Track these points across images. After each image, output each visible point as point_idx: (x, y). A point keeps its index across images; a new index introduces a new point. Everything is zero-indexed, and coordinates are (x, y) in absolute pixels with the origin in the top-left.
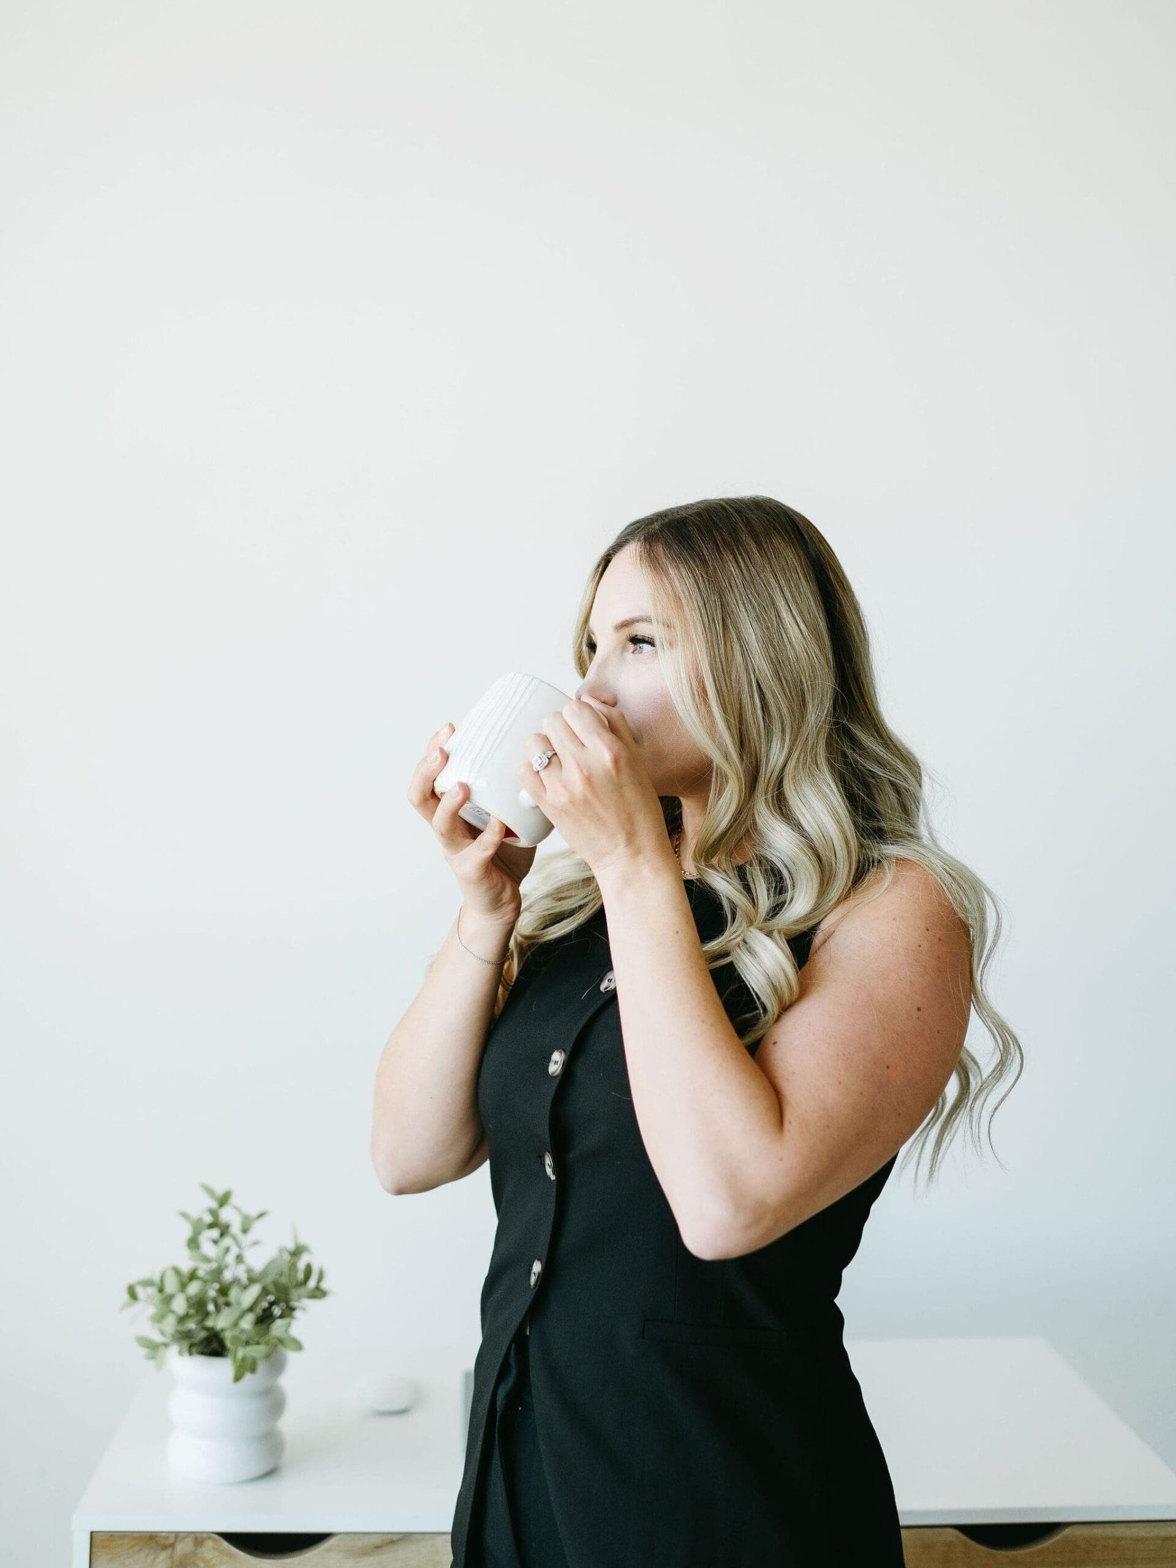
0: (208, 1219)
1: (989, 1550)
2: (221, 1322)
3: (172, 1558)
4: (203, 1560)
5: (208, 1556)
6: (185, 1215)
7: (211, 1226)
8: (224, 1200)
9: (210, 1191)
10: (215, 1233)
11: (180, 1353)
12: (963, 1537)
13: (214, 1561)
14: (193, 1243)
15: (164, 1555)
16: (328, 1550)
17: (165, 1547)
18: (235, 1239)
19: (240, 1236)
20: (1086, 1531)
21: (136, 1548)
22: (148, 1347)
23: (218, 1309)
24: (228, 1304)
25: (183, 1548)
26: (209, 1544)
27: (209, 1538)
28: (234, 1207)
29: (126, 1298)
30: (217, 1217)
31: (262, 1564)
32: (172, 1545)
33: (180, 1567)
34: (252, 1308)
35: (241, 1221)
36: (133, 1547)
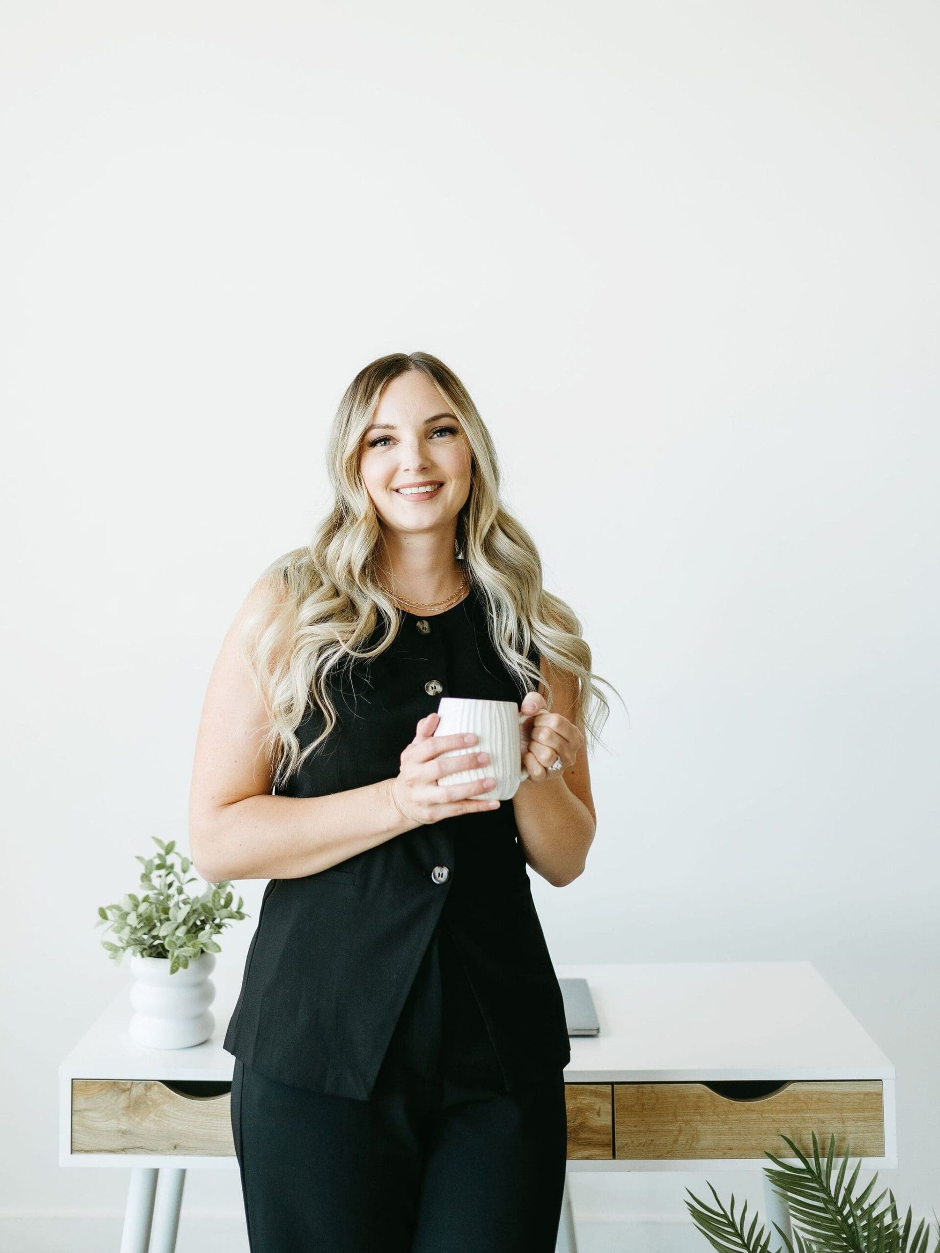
0: (157, 861)
2: (162, 930)
3: (129, 1098)
4: (151, 1101)
5: (155, 1097)
6: (138, 858)
7: (159, 867)
8: (169, 849)
9: (159, 842)
10: (163, 872)
11: (134, 954)
12: (709, 1090)
13: (159, 1101)
14: (146, 877)
15: (123, 1097)
17: (124, 1091)
18: (176, 875)
19: (181, 874)
20: (805, 1086)
21: (104, 1091)
22: (110, 950)
23: (161, 923)
24: (168, 919)
25: (138, 1091)
26: (155, 1088)
27: (155, 1084)
28: (177, 853)
29: (99, 918)
30: (165, 861)
31: (194, 1105)
32: (129, 1089)
33: (136, 1106)
34: (185, 922)
35: (182, 864)
36: (102, 1090)
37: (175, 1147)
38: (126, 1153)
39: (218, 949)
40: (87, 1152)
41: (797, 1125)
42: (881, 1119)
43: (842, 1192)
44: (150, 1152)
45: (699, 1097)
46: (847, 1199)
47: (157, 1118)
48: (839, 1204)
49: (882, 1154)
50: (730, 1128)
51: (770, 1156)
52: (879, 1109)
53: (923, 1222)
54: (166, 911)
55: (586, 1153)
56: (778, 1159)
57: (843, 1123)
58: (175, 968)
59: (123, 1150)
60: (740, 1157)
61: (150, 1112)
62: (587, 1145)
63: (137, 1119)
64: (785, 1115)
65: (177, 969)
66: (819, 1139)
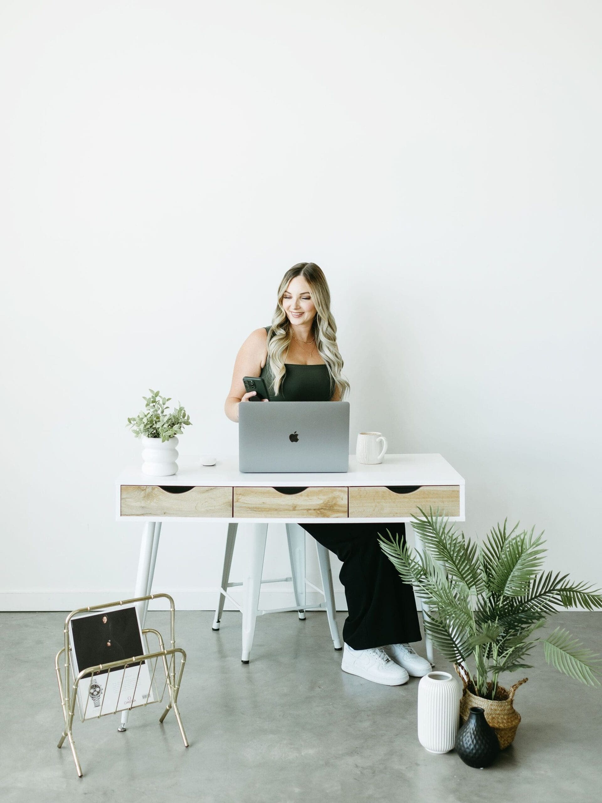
0: (152, 399)
1: (397, 494)
2: (158, 425)
3: (145, 493)
5: (156, 493)
6: (144, 398)
7: (153, 402)
8: (157, 394)
9: (152, 391)
11: (145, 436)
12: (388, 489)
13: (158, 494)
14: (147, 406)
15: (143, 492)
16: (192, 492)
17: (143, 490)
19: (162, 405)
20: (428, 488)
21: (135, 490)
22: (136, 433)
23: (156, 423)
24: (159, 421)
25: (149, 490)
26: (156, 489)
27: (156, 487)
28: (160, 396)
29: (128, 423)
30: (155, 399)
31: (173, 496)
32: (145, 490)
33: (148, 496)
34: (167, 422)
35: (163, 401)
36: (133, 490)
37: (165, 513)
38: (144, 516)
39: (182, 433)
40: (127, 515)
41: (424, 504)
42: (459, 501)
43: (442, 530)
44: (154, 515)
45: (384, 492)
46: (443, 533)
47: (157, 502)
48: (440, 535)
49: (459, 515)
50: (397, 505)
51: (413, 516)
52: (458, 497)
53: (475, 543)
54: (158, 418)
55: (337, 515)
56: (417, 517)
57: (443, 503)
58: (164, 440)
59: (143, 515)
60: (400, 517)
61: (154, 499)
62: (337, 512)
63: (149, 502)
64: (419, 500)
65: (165, 441)
66: (433, 509)
